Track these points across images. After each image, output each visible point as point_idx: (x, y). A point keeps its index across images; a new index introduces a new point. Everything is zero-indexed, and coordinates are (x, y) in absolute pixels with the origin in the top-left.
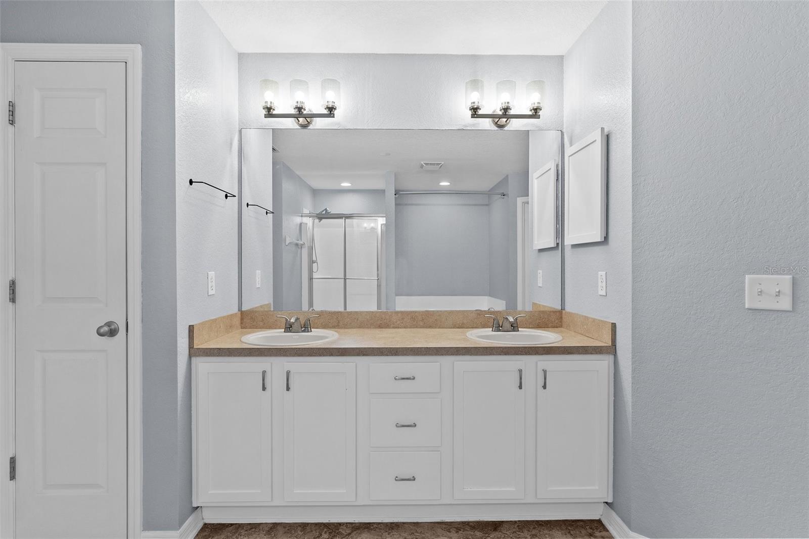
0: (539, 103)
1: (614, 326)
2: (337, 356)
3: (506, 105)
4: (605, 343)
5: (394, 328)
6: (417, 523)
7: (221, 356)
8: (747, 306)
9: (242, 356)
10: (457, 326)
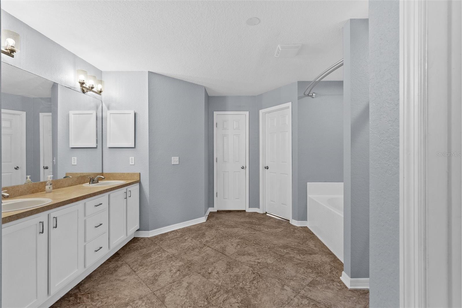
0: (101, 89)
1: (140, 173)
2: (75, 202)
3: (92, 86)
4: (136, 180)
5: (41, 192)
6: (94, 271)
7: (12, 221)
8: (172, 164)
9: (26, 217)
10: (70, 185)
